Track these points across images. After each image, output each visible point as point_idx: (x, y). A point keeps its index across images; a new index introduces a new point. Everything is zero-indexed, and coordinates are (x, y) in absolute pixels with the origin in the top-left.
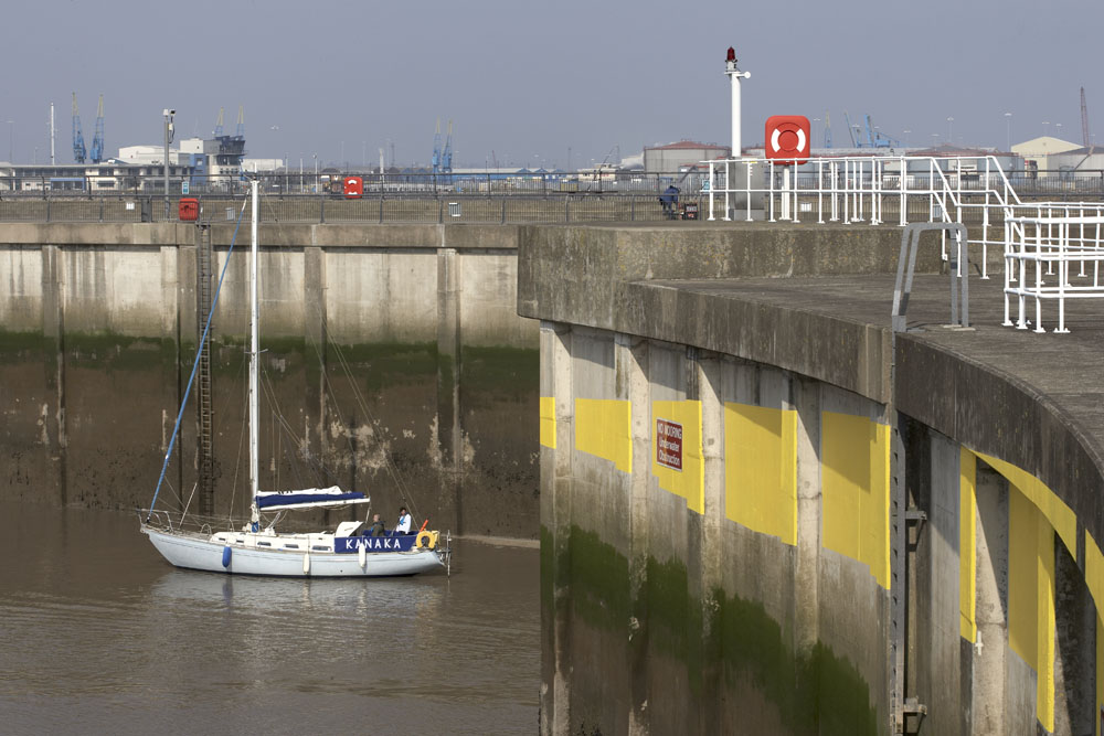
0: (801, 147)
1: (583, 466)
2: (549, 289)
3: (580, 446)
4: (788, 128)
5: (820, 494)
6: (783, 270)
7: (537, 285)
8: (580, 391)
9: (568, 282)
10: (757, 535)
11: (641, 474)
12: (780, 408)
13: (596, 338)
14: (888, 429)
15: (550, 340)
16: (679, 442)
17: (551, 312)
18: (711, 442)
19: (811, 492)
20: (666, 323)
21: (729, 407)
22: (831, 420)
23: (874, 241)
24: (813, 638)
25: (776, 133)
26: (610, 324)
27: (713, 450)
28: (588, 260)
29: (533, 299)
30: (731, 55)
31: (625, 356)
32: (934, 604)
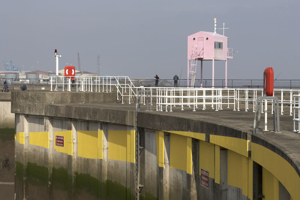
0: (73, 73)
1: (32, 148)
2: (23, 106)
3: (31, 143)
4: (70, 69)
5: (108, 148)
6: (82, 102)
7: (19, 106)
8: (30, 130)
9: (29, 105)
10: (88, 159)
11: (51, 149)
12: (98, 130)
13: (36, 118)
14: (135, 131)
15: (23, 119)
16: (63, 140)
17: (24, 112)
18: (74, 139)
19: (106, 147)
20: (62, 113)
21: (78, 131)
22: (111, 132)
23: (102, 96)
24: (106, 179)
25: (67, 70)
26: (43, 114)
27: (75, 141)
28: (36, 100)
29: (18, 109)
30: (56, 51)
31: (47, 122)
32: (146, 165)
